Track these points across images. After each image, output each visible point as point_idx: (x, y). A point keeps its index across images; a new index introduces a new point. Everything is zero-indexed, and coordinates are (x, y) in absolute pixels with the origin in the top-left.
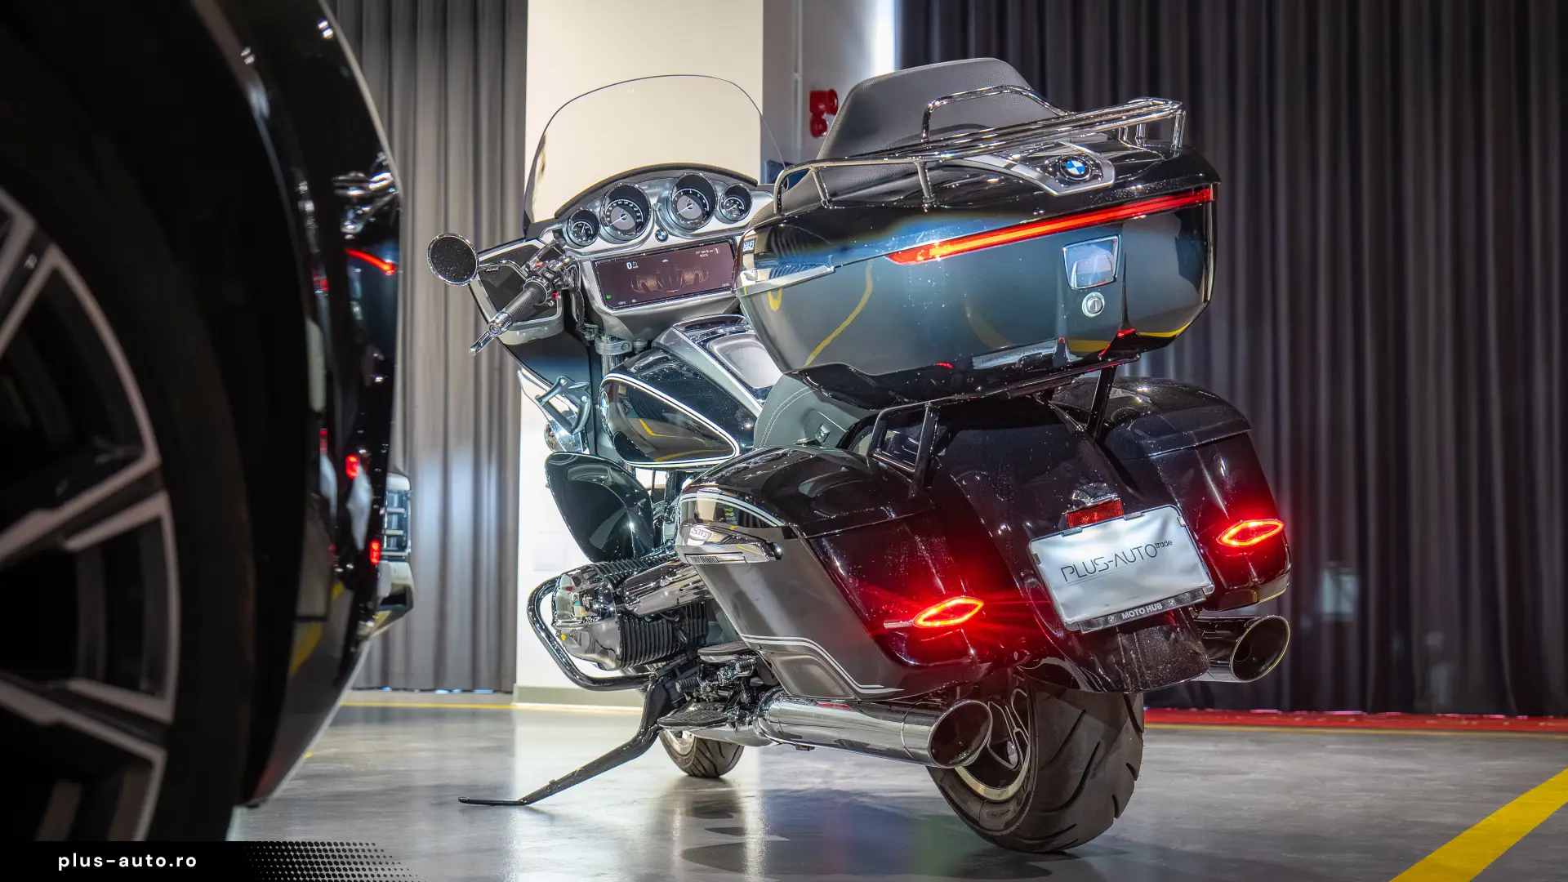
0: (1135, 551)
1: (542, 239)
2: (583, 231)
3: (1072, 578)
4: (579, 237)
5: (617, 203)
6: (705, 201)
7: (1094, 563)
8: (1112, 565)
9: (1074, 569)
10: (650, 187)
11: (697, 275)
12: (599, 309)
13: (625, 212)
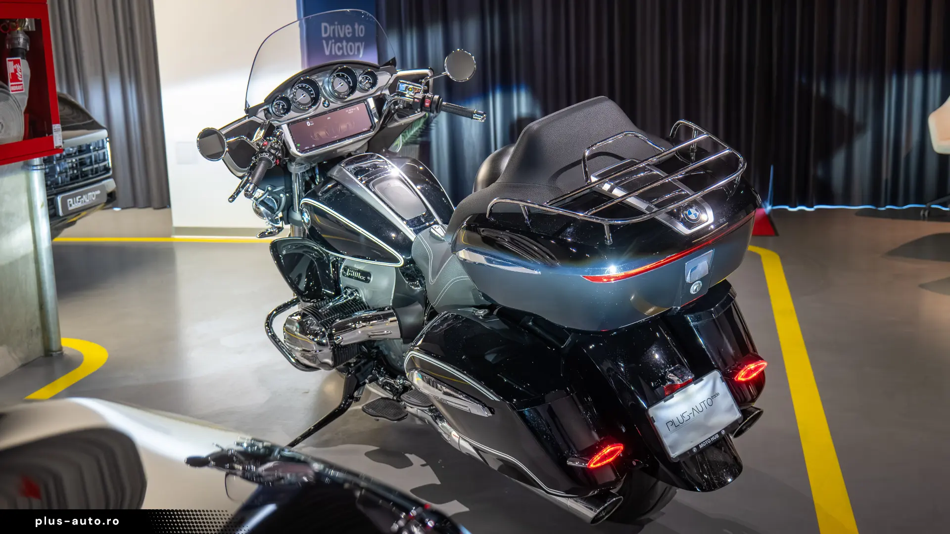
0: (702, 404)
1: (257, 116)
2: (281, 107)
3: (672, 428)
4: (279, 111)
5: (298, 86)
6: (350, 79)
7: (682, 416)
8: (691, 416)
9: (673, 422)
10: (318, 77)
11: (348, 125)
12: (293, 153)
13: (304, 92)
